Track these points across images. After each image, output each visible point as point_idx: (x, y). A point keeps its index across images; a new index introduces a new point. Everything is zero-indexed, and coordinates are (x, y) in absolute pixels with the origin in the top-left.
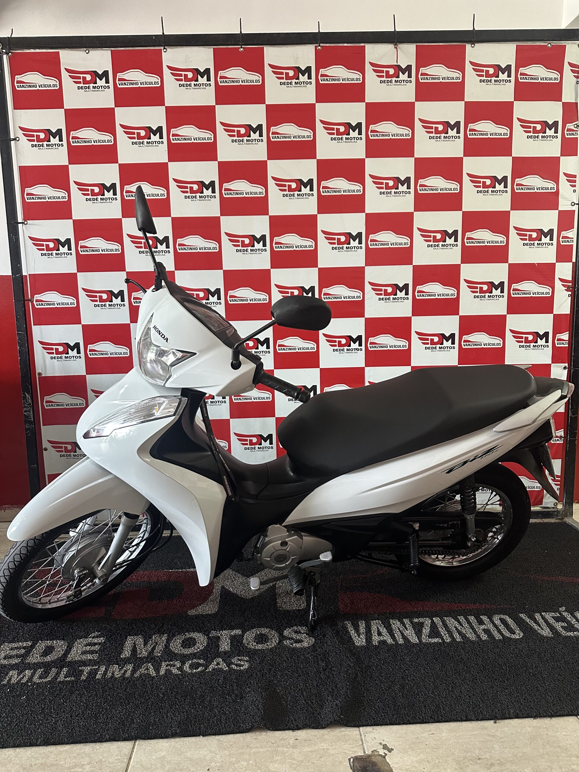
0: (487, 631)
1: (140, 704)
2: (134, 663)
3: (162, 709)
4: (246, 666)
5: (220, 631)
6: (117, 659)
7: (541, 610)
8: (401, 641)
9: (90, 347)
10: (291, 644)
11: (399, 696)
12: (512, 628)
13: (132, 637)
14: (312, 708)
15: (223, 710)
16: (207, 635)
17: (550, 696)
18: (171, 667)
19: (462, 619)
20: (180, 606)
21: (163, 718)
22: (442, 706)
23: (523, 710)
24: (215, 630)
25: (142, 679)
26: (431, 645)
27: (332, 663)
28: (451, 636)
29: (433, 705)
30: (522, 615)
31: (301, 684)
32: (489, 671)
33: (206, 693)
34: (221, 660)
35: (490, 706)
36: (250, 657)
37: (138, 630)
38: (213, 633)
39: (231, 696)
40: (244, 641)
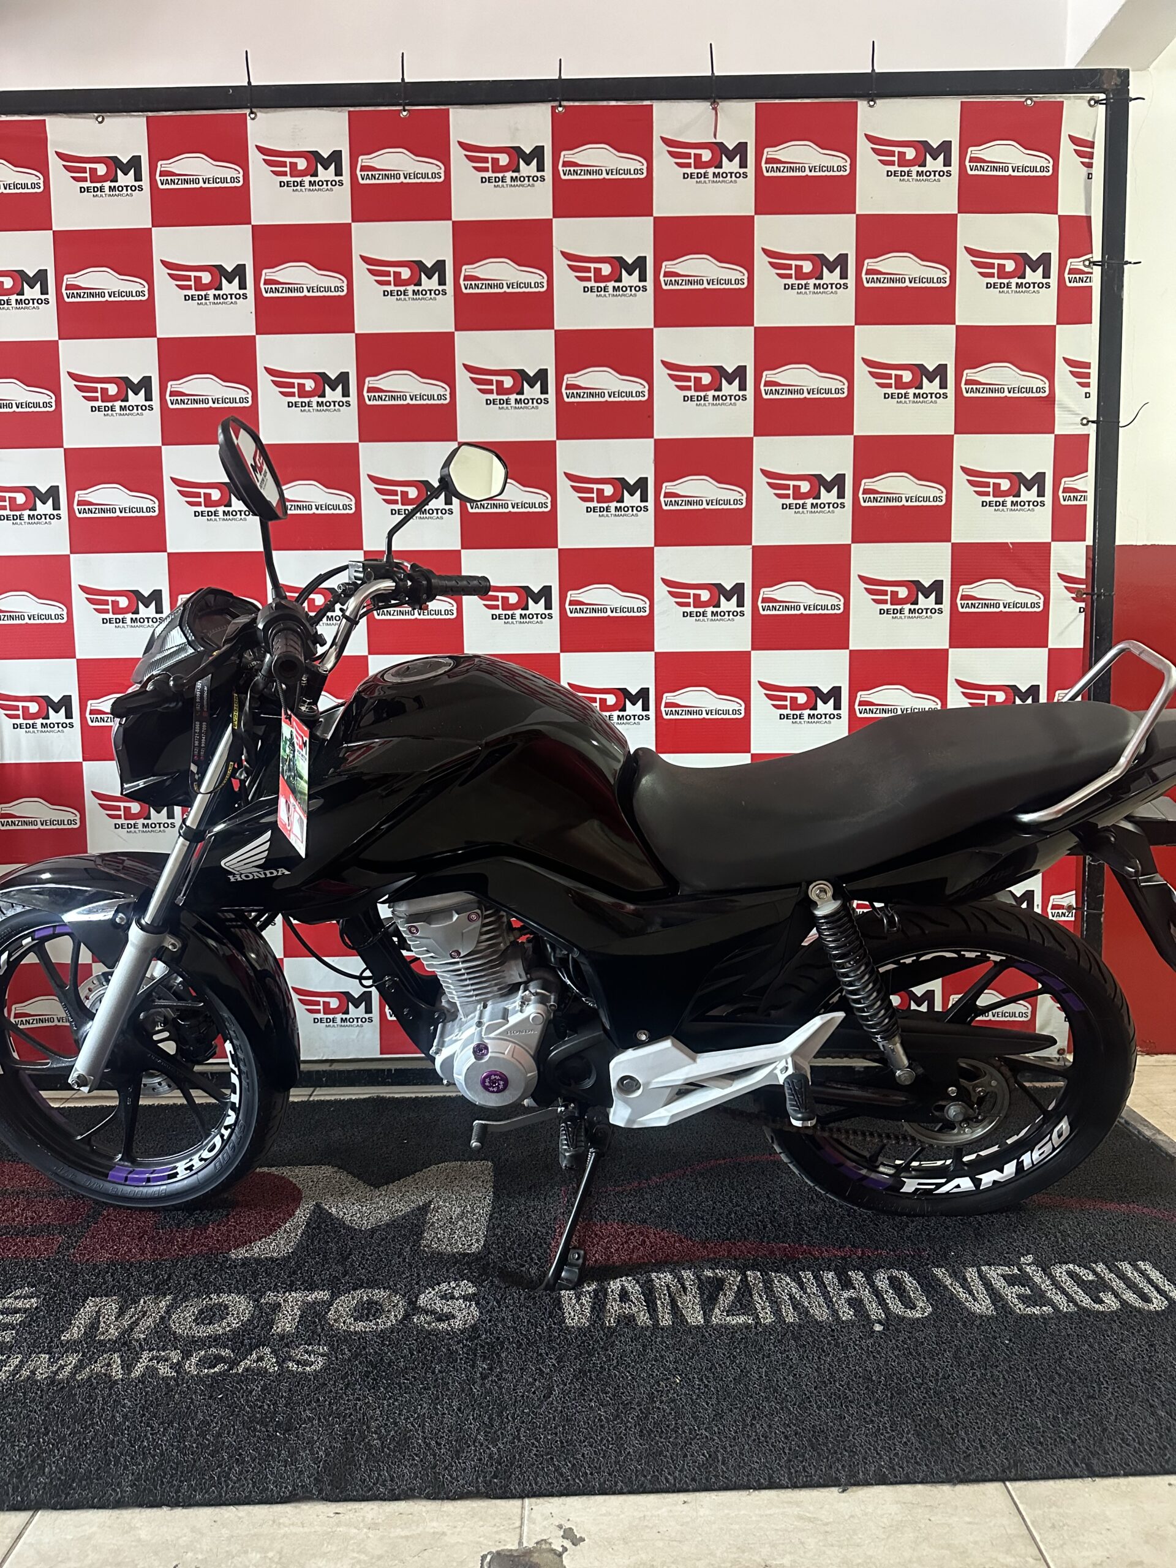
0: (856, 1304)
1: (70, 1435)
2: (84, 1352)
3: (113, 1447)
4: (319, 1364)
5: (284, 1293)
6: (50, 1343)
7: (982, 1262)
8: (666, 1320)
9: (88, 704)
10: (429, 1324)
11: (634, 1433)
12: (910, 1297)
13: (97, 1300)
14: (434, 1456)
15: (240, 1455)
16: (255, 1301)
17: (963, 1440)
18: (158, 1363)
19: (807, 1276)
20: (218, 1240)
21: (109, 1465)
22: (724, 1457)
23: (897, 1467)
24: (275, 1289)
25: (90, 1386)
26: (727, 1329)
27: (505, 1364)
28: (777, 1312)
29: (703, 1455)
30: (939, 1272)
31: (425, 1405)
32: (840, 1385)
33: (215, 1417)
34: (268, 1350)
35: (827, 1458)
36: (332, 1347)
37: (113, 1287)
38: (270, 1297)
39: (266, 1426)
40: (331, 1315)
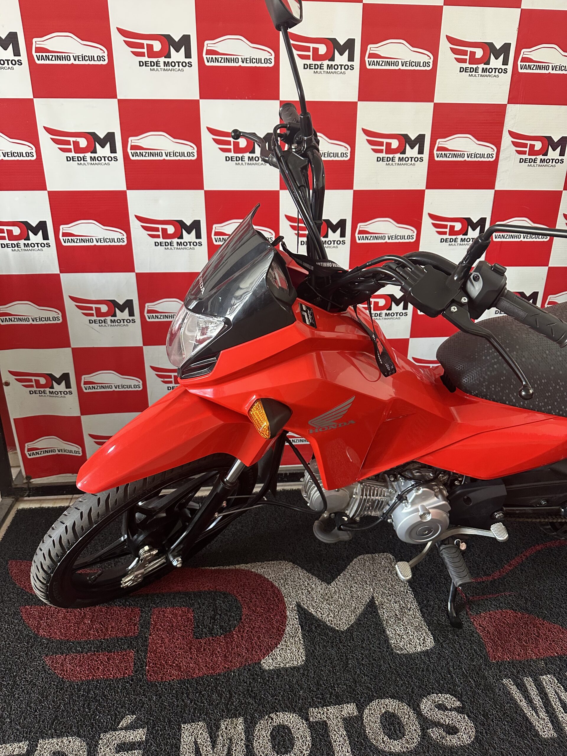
5: (323, 708)
9: (63, 228)
10: (443, 738)
13: (189, 727)
16: (307, 720)
24: (314, 705)
38: (314, 714)
40: (369, 733)
